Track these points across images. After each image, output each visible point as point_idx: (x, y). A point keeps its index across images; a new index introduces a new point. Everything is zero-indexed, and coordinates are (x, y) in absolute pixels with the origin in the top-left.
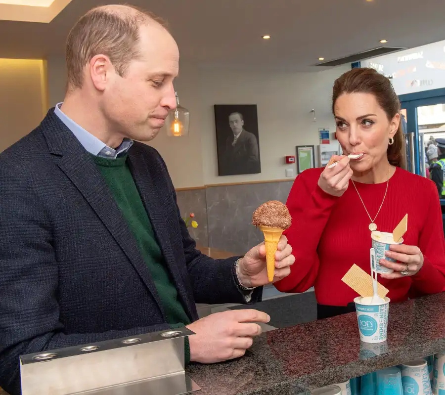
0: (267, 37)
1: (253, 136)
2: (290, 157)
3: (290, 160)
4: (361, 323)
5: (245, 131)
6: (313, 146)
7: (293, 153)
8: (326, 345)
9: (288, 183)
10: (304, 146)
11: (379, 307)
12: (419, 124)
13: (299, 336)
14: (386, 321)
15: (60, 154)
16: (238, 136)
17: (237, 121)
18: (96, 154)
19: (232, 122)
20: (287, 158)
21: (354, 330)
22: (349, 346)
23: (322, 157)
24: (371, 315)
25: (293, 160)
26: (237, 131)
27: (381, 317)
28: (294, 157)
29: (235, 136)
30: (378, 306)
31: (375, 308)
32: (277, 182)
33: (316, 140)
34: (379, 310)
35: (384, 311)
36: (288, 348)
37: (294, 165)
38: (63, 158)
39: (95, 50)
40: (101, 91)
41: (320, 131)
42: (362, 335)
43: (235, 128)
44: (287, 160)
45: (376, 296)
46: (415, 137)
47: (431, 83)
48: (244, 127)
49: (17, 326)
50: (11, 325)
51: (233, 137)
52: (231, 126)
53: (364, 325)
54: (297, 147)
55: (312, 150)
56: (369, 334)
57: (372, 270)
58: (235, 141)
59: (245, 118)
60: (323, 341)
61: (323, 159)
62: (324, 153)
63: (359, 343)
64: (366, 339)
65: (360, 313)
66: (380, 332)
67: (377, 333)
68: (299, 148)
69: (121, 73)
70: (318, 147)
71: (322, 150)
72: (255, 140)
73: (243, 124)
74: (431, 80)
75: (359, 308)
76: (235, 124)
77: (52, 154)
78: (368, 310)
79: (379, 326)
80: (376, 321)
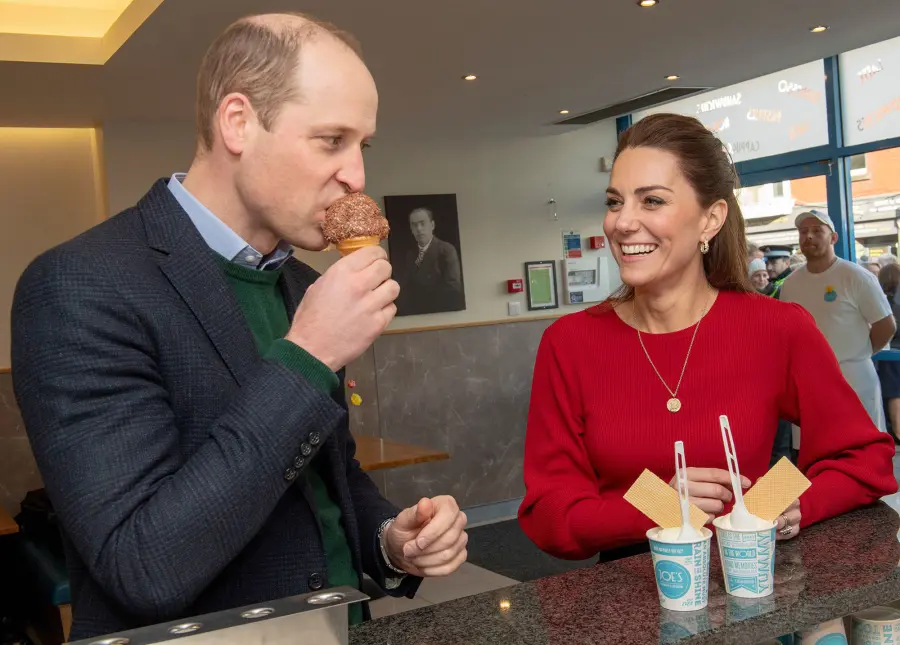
0: (471, 78)
1: (452, 247)
2: (515, 281)
3: (514, 286)
4: (662, 576)
5: (437, 240)
6: (553, 262)
7: (519, 275)
8: (598, 614)
9: (513, 326)
10: (538, 263)
11: (693, 546)
13: (550, 598)
14: (707, 571)
15: (166, 250)
16: (426, 248)
17: (423, 224)
19: (416, 225)
20: (510, 283)
21: (648, 586)
23: (569, 279)
24: (679, 560)
25: (520, 287)
26: (424, 240)
27: (697, 565)
28: (521, 281)
29: (420, 247)
30: (691, 544)
31: (686, 548)
32: (492, 325)
33: (558, 252)
34: (694, 552)
35: (702, 553)
36: (532, 620)
37: (522, 295)
38: (170, 257)
39: (229, 85)
40: (236, 156)
41: (565, 237)
42: (662, 596)
43: (420, 235)
44: (510, 288)
45: (687, 526)
47: (756, 147)
48: (436, 232)
52: (414, 232)
53: (666, 579)
54: (526, 265)
55: (551, 270)
56: (675, 594)
58: (421, 257)
61: (571, 284)
62: (572, 273)
63: (658, 611)
64: (670, 604)
65: (658, 558)
66: (696, 590)
67: (691, 594)
68: (530, 266)
69: (266, 125)
70: (563, 264)
71: (568, 269)
73: (433, 228)
74: (757, 142)
75: (656, 548)
76: (420, 227)
77: (153, 248)
78: (674, 551)
79: (693, 581)
80: (687, 572)
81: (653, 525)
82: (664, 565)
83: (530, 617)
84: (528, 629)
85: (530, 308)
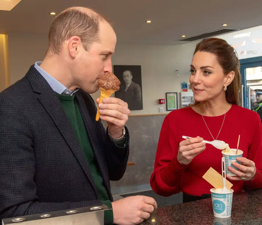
0: (149, 22)
1: (138, 85)
2: (162, 100)
3: (162, 102)
4: (215, 205)
5: (133, 82)
6: (177, 93)
7: (163, 97)
8: (192, 218)
9: (160, 116)
10: (171, 93)
11: (227, 195)
12: (247, 80)
13: (174, 212)
14: (231, 204)
15: (39, 92)
16: (128, 86)
17: (128, 76)
18: (60, 93)
19: (125, 77)
20: (160, 100)
21: (210, 209)
22: (207, 219)
23: (182, 100)
24: (222, 200)
25: (164, 102)
26: (128, 82)
27: (228, 202)
28: (164, 100)
29: (127, 85)
30: (226, 194)
31: (224, 196)
32: (153, 116)
33: (179, 89)
34: (227, 197)
35: (229, 198)
36: (168, 219)
37: (164, 105)
38: (41, 95)
39: (72, 33)
40: (73, 58)
41: (182, 83)
42: (215, 213)
43: (127, 80)
44: (160, 102)
45: (225, 188)
46: (244, 88)
47: (255, 52)
48: (132, 80)
49: (12, 196)
50: (9, 195)
51: (126, 86)
52: (125, 79)
53: (217, 206)
54: (166, 94)
55: (176, 96)
56: (219, 212)
57: (223, 171)
58: (126, 89)
59: (133, 74)
60: (190, 215)
61: (183, 102)
62: (184, 98)
63: (213, 218)
64: (218, 215)
65: (214, 199)
66: (227, 211)
67: (225, 212)
68: (168, 94)
69: (86, 49)
70: (180, 93)
71: (182, 95)
72: (139, 89)
73: (132, 78)
75: (213, 195)
76: (127, 78)
77: (35, 92)
78: (219, 197)
79: (226, 207)
80: (224, 204)
81: (213, 187)
82: (216, 201)
83: (167, 218)
84: (166, 222)
85: (167, 110)
